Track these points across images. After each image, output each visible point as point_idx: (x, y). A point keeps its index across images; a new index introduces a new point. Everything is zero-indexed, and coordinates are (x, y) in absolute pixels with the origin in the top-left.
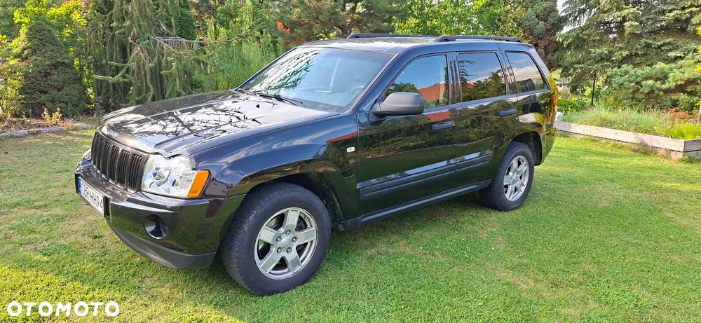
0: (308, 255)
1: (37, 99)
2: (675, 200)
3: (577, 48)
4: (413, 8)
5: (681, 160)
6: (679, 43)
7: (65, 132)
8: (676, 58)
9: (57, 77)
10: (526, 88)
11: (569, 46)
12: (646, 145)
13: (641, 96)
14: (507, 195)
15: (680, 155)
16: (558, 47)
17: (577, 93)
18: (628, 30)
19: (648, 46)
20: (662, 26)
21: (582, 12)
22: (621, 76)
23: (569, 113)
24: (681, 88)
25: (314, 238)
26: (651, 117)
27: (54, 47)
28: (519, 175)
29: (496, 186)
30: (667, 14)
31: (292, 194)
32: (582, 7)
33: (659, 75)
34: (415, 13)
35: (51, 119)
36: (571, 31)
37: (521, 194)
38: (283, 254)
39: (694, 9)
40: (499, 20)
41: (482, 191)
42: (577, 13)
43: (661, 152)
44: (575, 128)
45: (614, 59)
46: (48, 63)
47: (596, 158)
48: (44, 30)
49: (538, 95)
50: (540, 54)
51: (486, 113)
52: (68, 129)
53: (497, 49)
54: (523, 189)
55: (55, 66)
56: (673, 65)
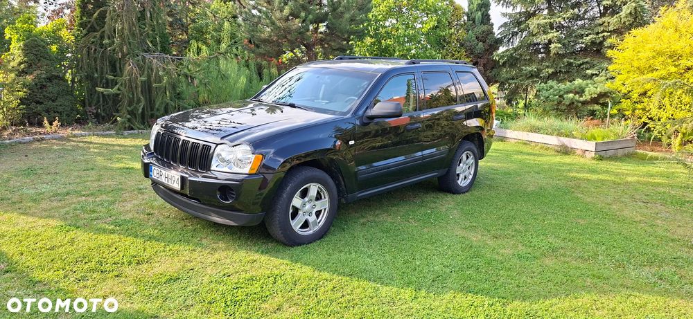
0: (323, 218)
1: (33, 109)
2: (585, 185)
3: (512, 66)
4: (370, 28)
5: (594, 158)
6: (595, 63)
7: (67, 139)
8: (593, 75)
9: (52, 89)
10: (470, 99)
11: (504, 64)
12: (566, 147)
13: (563, 108)
14: (459, 182)
15: (593, 154)
16: (495, 65)
17: (512, 105)
18: (553, 51)
19: (570, 64)
20: (581, 47)
21: (515, 34)
22: (547, 90)
23: (505, 121)
24: (595, 101)
25: (327, 206)
26: (572, 124)
27: (48, 62)
28: (467, 166)
29: (450, 174)
30: (585, 38)
31: (314, 173)
32: (515, 30)
33: (577, 89)
34: (371, 33)
35: (51, 128)
36: (507, 51)
37: (469, 181)
38: (307, 217)
39: (606, 34)
40: (444, 41)
41: (440, 178)
42: (511, 36)
43: (578, 152)
44: (509, 133)
45: (542, 75)
46: (43, 76)
47: (528, 157)
48: (39, 46)
49: (479, 105)
50: (480, 71)
51: (438, 119)
52: (68, 136)
53: (450, 70)
54: (471, 177)
55: (50, 79)
56: (589, 81)
